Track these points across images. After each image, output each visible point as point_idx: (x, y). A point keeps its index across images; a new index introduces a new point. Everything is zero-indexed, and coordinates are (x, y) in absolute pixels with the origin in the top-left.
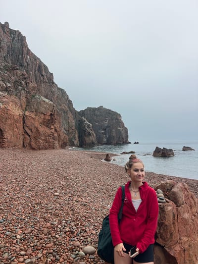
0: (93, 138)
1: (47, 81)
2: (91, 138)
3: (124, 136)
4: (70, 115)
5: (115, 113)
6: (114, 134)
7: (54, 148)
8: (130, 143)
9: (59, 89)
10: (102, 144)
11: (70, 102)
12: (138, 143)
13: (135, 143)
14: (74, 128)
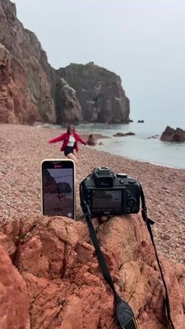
0: (77, 112)
1: (4, 15)
2: (73, 111)
3: (123, 110)
4: (43, 74)
5: (113, 75)
6: (109, 108)
7: (7, 122)
8: (132, 121)
9: (26, 31)
10: (90, 122)
11: (43, 54)
12: (143, 122)
13: (139, 122)
14: (48, 95)
